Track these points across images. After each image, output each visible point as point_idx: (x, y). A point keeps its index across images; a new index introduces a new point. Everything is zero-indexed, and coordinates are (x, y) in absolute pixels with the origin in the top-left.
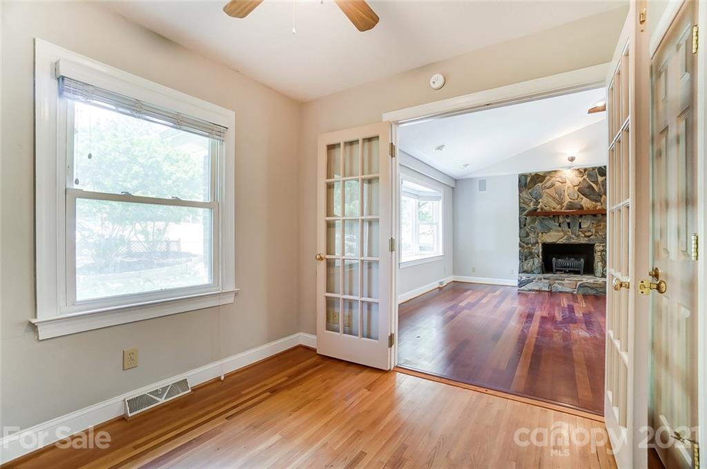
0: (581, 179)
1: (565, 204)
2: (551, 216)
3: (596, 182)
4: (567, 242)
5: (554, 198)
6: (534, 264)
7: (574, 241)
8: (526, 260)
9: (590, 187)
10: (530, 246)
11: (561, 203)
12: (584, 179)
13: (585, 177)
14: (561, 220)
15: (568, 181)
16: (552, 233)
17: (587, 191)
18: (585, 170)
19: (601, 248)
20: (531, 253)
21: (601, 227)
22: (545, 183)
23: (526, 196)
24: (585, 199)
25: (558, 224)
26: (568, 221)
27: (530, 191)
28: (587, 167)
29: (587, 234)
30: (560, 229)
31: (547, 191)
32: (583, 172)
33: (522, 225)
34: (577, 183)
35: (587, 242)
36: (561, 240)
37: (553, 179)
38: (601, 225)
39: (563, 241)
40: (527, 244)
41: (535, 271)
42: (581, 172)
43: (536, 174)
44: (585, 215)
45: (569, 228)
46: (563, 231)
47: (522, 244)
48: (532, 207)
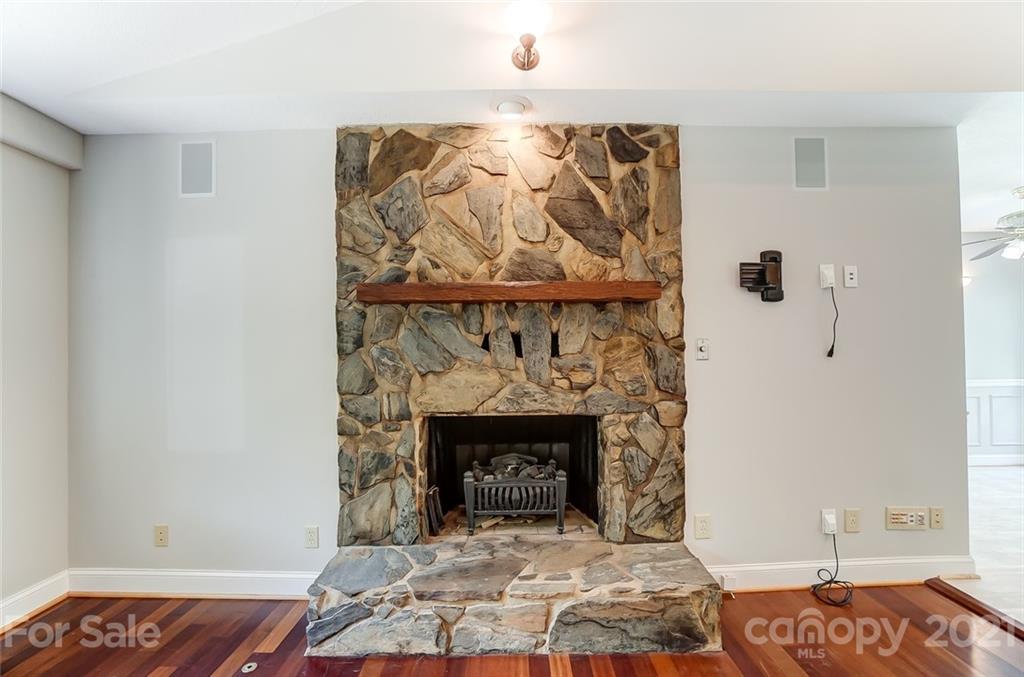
0: (556, 166)
1: (503, 260)
2: (456, 307)
3: (602, 180)
4: (512, 411)
5: (466, 236)
6: (393, 503)
7: (538, 404)
8: (363, 488)
9: (586, 198)
10: (378, 428)
11: (489, 256)
12: (567, 168)
13: (570, 157)
14: (491, 323)
15: (512, 171)
16: (460, 376)
17: (576, 211)
18: (570, 132)
19: (622, 432)
20: (382, 461)
21: (622, 353)
22: (435, 171)
23: (365, 220)
24: (569, 242)
25: (479, 340)
26: (515, 325)
27: (377, 199)
28: (577, 120)
29: (581, 378)
30: (487, 359)
31: (443, 202)
32: (562, 138)
33: (351, 342)
34: (540, 178)
35: (580, 410)
36: (492, 403)
37: (462, 158)
38: (619, 346)
39: (498, 406)
40: (368, 421)
41: (399, 534)
42: (555, 139)
43: (403, 134)
44: (571, 302)
45: (519, 353)
46: (497, 366)
47: (349, 421)
48: (387, 266)
